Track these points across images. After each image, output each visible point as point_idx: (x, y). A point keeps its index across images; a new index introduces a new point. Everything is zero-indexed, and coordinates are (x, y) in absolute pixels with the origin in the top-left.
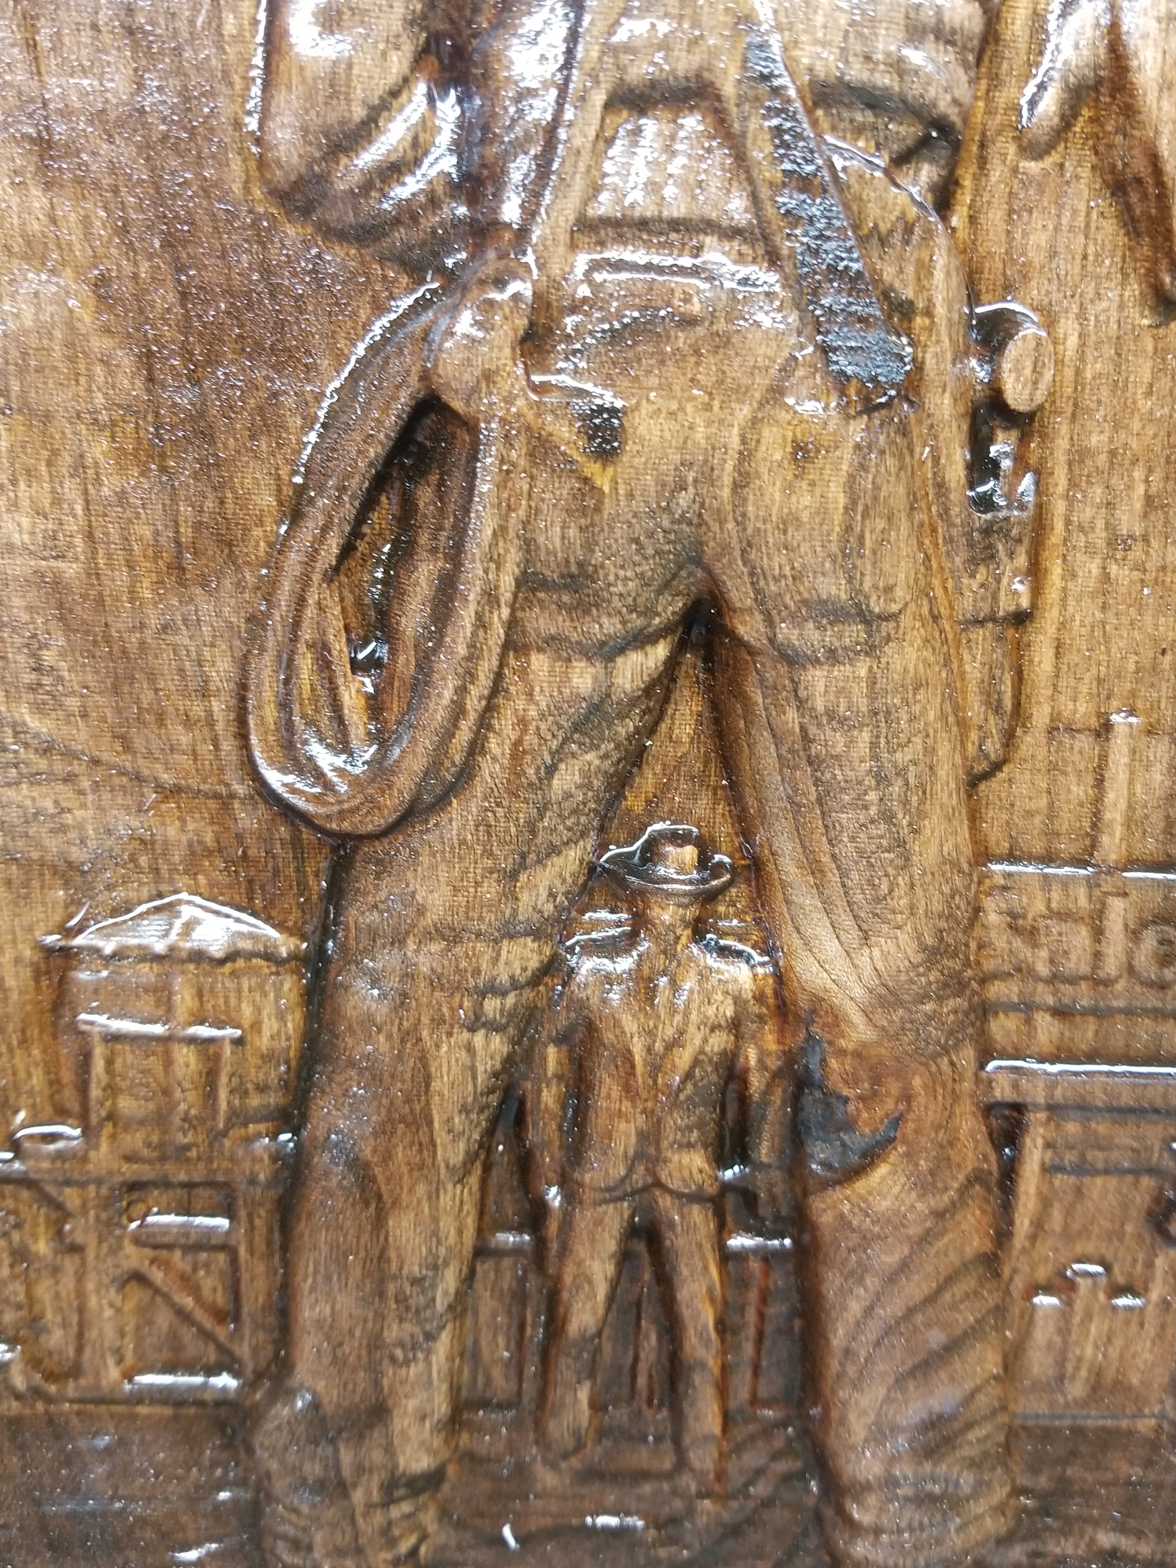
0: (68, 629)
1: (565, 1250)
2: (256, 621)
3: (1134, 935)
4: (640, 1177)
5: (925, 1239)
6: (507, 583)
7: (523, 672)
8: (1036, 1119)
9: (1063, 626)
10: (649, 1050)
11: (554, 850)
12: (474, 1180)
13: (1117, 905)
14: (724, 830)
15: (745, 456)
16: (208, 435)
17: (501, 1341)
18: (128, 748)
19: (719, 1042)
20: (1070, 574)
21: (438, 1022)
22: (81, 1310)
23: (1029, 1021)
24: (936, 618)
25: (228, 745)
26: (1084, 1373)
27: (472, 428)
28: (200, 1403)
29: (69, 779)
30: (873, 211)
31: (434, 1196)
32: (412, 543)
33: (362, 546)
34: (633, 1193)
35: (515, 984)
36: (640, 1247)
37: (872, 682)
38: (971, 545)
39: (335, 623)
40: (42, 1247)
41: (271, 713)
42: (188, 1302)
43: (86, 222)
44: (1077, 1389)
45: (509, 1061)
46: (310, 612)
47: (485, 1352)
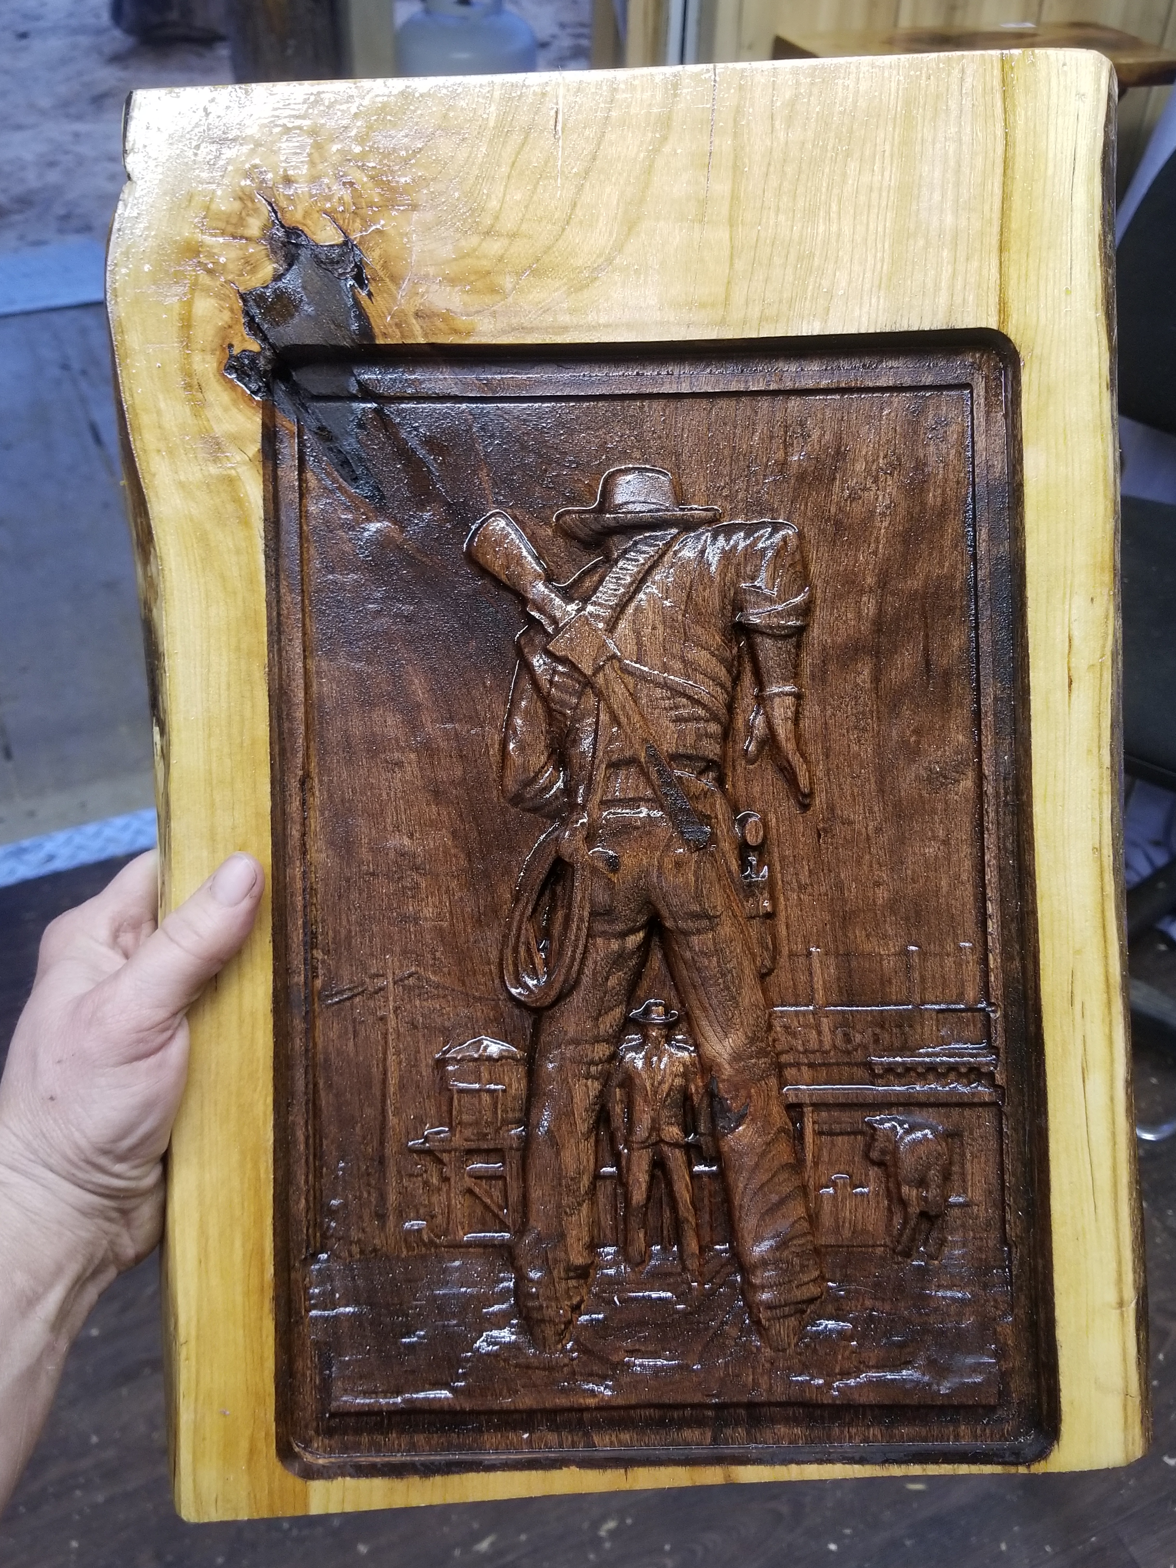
0: (444, 945)
1: (629, 1170)
2: (506, 937)
3: (833, 1032)
4: (654, 1138)
5: (763, 1155)
6: (586, 914)
7: (594, 945)
8: (808, 1110)
9: (787, 918)
10: (652, 1085)
11: (611, 1009)
12: (592, 1140)
13: (825, 1020)
14: (675, 1001)
15: (660, 867)
16: (489, 877)
17: (608, 1217)
18: (464, 984)
19: (678, 1081)
20: (787, 899)
21: (574, 1076)
22: (449, 1206)
23: (799, 1070)
24: (735, 916)
25: (497, 981)
26: (847, 1225)
27: (573, 867)
28: (494, 1246)
29: (445, 997)
30: (693, 789)
31: (577, 1144)
32: (556, 905)
33: (540, 909)
34: (653, 1145)
35: (601, 1061)
36: (659, 1173)
37: (714, 939)
38: (744, 890)
39: (532, 935)
40: (435, 1181)
41: (511, 968)
42: (488, 1201)
43: (449, 814)
44: (847, 1233)
45: (601, 1092)
46: (523, 932)
47: (603, 1223)
